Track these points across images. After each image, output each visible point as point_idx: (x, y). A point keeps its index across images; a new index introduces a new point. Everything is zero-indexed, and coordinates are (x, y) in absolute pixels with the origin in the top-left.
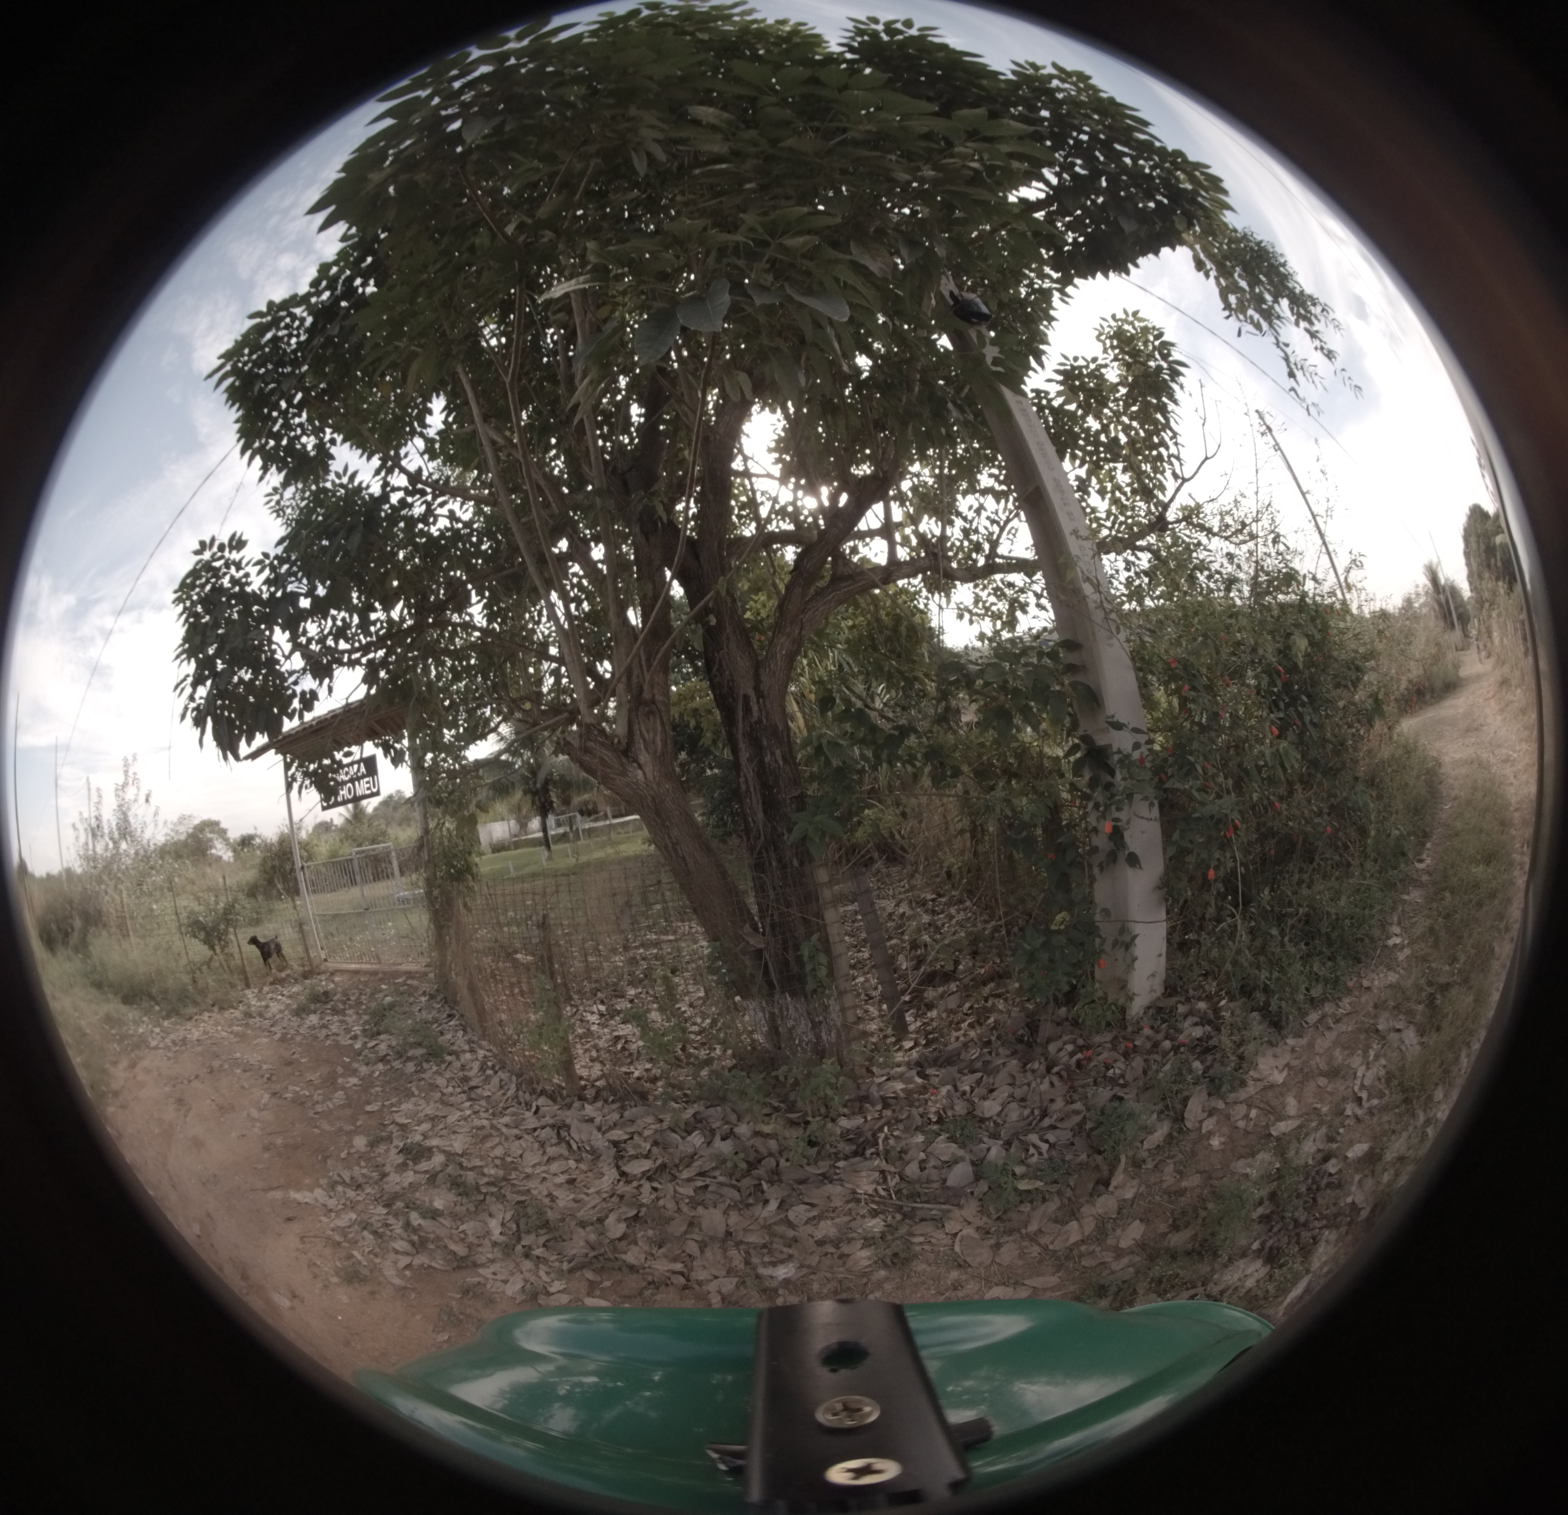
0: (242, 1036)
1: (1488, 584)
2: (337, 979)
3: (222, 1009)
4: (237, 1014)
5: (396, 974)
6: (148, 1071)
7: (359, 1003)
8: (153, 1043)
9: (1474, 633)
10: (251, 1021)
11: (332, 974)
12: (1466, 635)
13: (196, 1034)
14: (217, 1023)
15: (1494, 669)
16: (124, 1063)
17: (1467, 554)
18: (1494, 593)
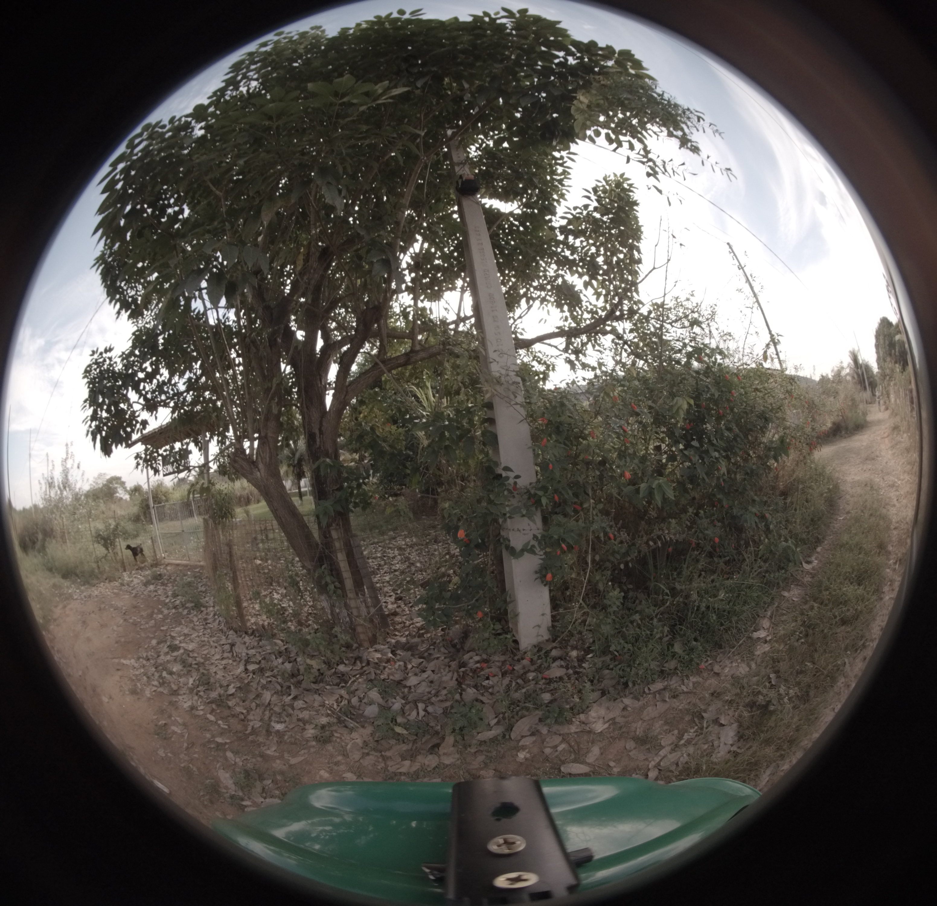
0: (117, 594)
1: (889, 364)
2: (169, 568)
3: (110, 581)
4: (117, 584)
5: (196, 567)
6: (71, 609)
7: (175, 580)
8: (75, 597)
9: (877, 394)
10: (123, 588)
11: (167, 565)
12: (874, 395)
13: (96, 593)
14: (107, 588)
15: (890, 418)
16: (61, 606)
17: (877, 346)
18: (892, 371)
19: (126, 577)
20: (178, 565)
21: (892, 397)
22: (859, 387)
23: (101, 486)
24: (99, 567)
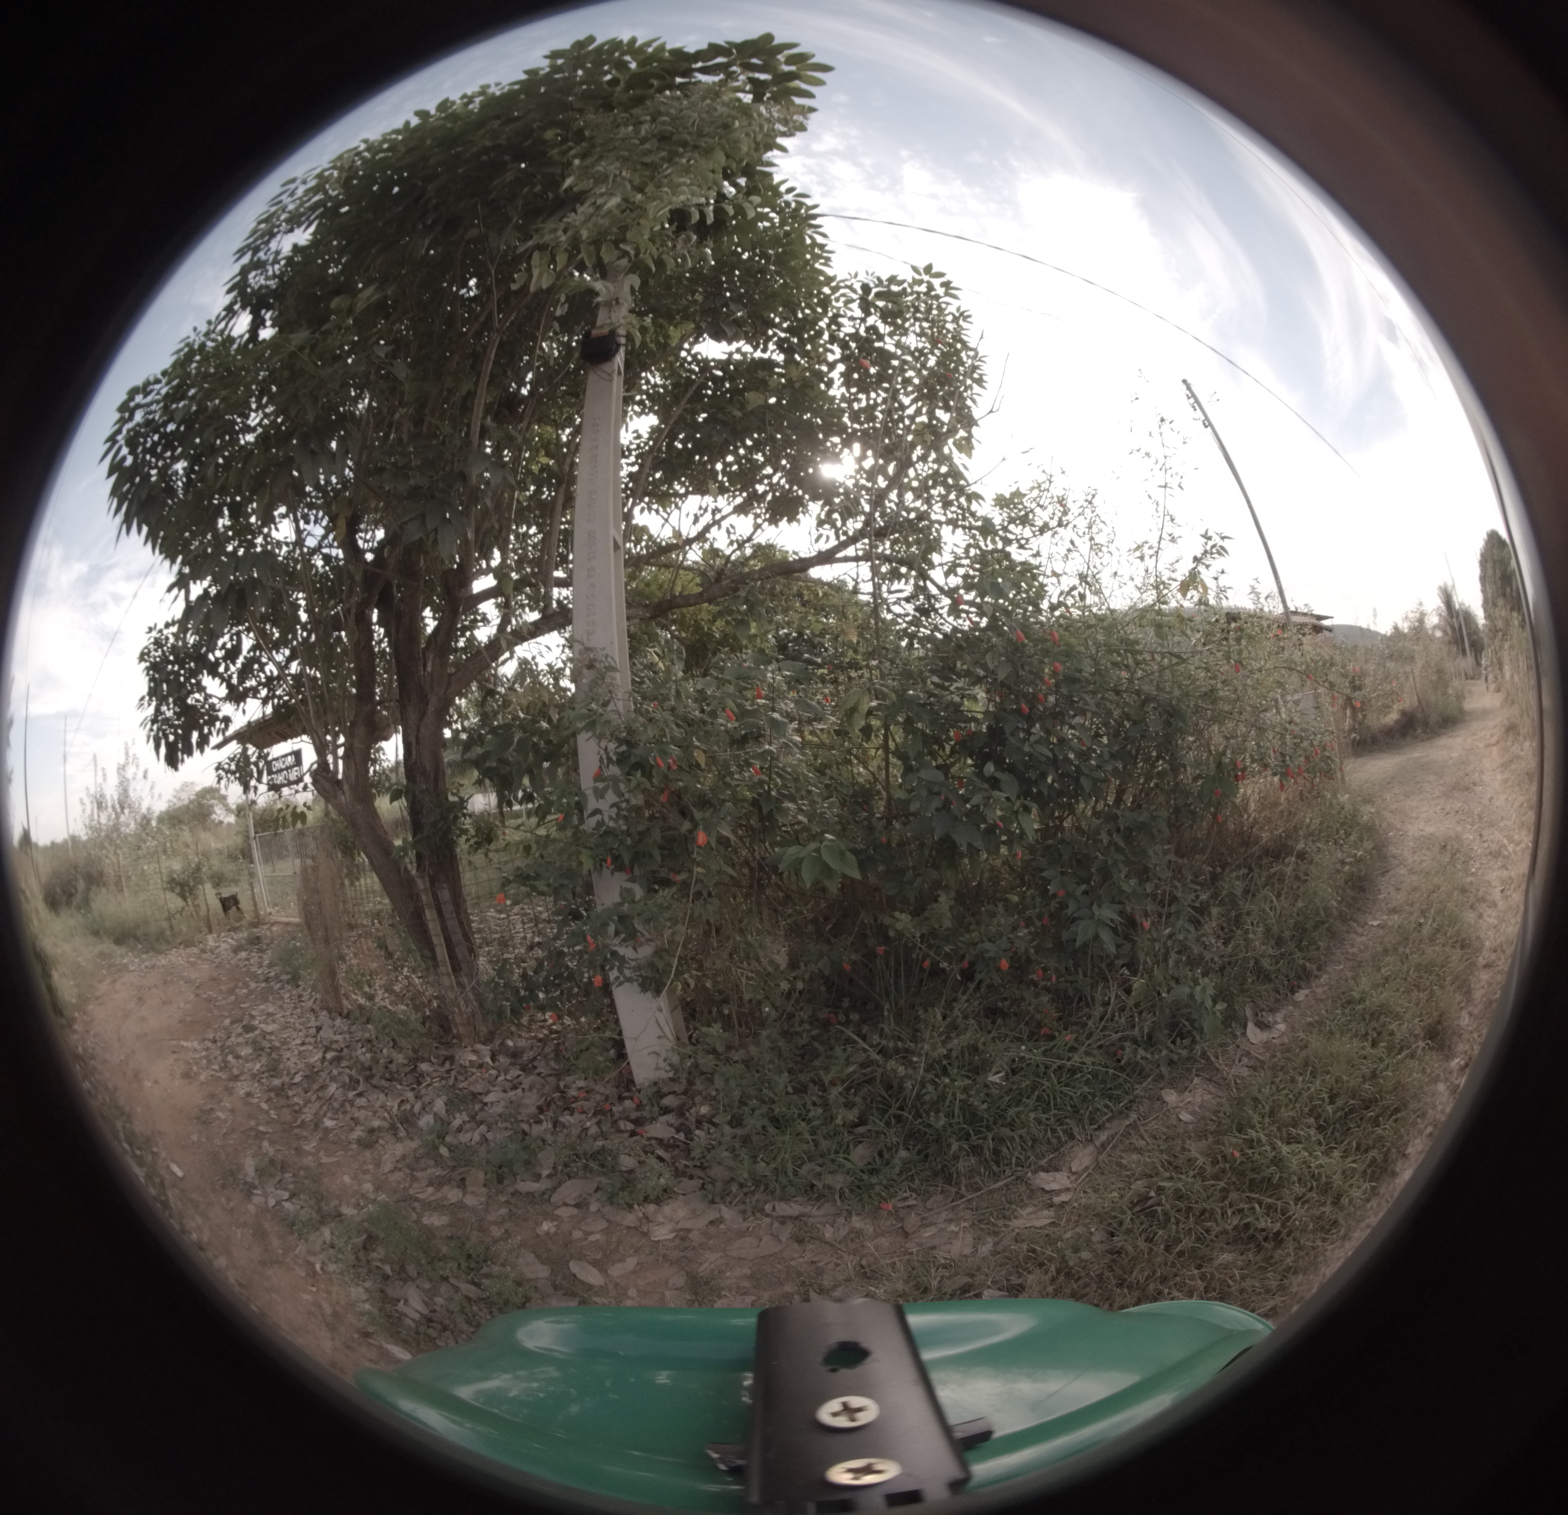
1: (1502, 612)
6: (123, 984)
7: (278, 945)
8: (132, 969)
9: (1484, 662)
14: (180, 956)
15: (1502, 706)
17: (1483, 580)
18: (1507, 622)
19: (211, 941)
20: (288, 924)
21: (1507, 668)
22: (1454, 649)
23: (186, 802)
24: (171, 927)
